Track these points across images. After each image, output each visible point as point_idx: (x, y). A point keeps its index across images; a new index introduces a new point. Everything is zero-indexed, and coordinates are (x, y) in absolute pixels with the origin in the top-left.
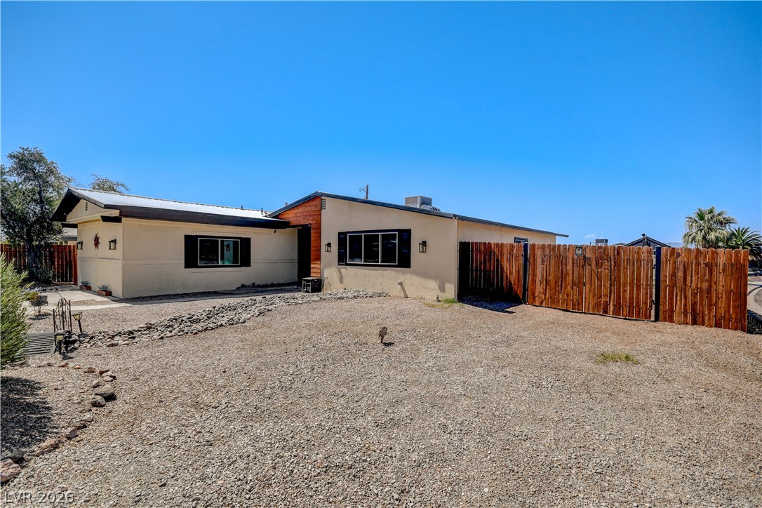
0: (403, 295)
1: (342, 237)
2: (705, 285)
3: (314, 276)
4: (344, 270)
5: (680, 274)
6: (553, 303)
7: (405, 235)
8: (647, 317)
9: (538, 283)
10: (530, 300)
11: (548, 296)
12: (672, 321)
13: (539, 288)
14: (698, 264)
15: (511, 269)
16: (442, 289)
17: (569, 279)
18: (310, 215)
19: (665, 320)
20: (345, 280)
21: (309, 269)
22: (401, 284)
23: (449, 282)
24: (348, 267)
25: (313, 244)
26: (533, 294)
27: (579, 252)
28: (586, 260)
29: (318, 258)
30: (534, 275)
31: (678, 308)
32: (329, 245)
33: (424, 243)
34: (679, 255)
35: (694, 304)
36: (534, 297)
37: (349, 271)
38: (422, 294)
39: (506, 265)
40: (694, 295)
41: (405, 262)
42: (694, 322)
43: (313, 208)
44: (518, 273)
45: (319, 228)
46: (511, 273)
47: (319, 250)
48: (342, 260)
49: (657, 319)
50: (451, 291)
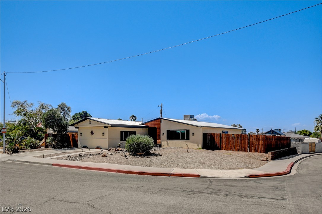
0: (187, 148)
1: (168, 131)
2: (258, 143)
3: (158, 143)
4: (169, 141)
5: (253, 141)
6: (227, 149)
7: (188, 131)
8: (247, 151)
9: (224, 144)
10: (222, 149)
11: (226, 147)
12: (252, 152)
13: (224, 145)
14: (256, 138)
15: (217, 140)
16: (198, 146)
17: (231, 142)
18: (156, 125)
19: (251, 152)
20: (169, 145)
21: (156, 141)
22: (187, 145)
23: (200, 144)
24: (170, 141)
25: (158, 133)
26: (223, 147)
27: (233, 136)
28: (235, 138)
29: (160, 138)
30: (223, 142)
31: (253, 148)
32: (164, 134)
33: (193, 134)
34: (253, 136)
35: (256, 147)
36: (223, 148)
37: (170, 142)
38: (193, 147)
39: (216, 139)
40: (256, 145)
41: (188, 139)
42: (256, 152)
43: (158, 122)
44: (219, 141)
45: (160, 129)
46: (217, 141)
47: (160, 135)
48: (168, 138)
49: (249, 152)
50: (201, 146)
